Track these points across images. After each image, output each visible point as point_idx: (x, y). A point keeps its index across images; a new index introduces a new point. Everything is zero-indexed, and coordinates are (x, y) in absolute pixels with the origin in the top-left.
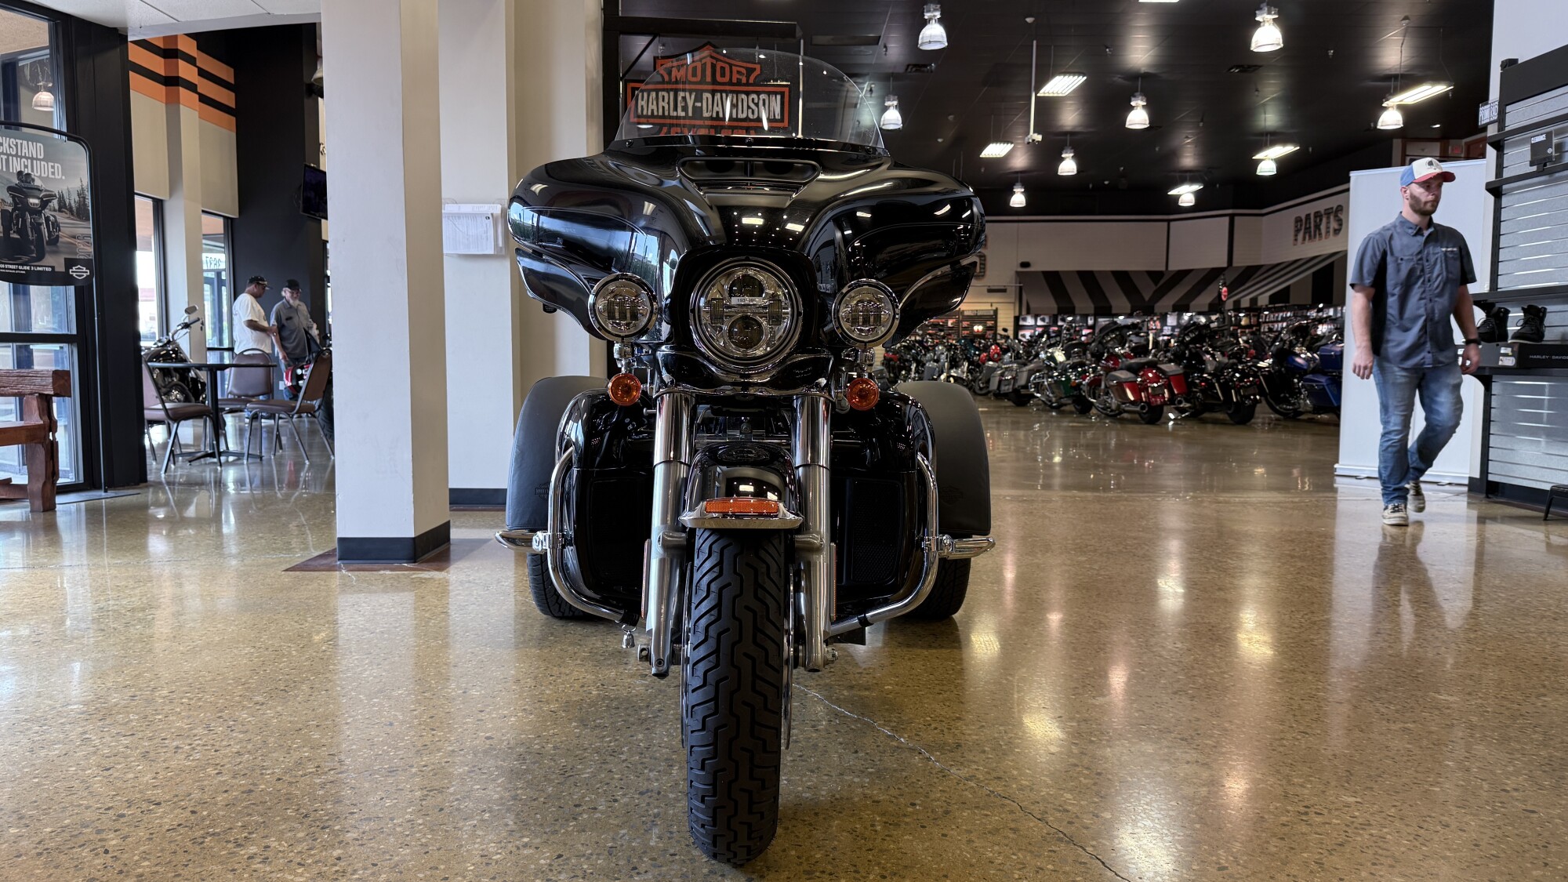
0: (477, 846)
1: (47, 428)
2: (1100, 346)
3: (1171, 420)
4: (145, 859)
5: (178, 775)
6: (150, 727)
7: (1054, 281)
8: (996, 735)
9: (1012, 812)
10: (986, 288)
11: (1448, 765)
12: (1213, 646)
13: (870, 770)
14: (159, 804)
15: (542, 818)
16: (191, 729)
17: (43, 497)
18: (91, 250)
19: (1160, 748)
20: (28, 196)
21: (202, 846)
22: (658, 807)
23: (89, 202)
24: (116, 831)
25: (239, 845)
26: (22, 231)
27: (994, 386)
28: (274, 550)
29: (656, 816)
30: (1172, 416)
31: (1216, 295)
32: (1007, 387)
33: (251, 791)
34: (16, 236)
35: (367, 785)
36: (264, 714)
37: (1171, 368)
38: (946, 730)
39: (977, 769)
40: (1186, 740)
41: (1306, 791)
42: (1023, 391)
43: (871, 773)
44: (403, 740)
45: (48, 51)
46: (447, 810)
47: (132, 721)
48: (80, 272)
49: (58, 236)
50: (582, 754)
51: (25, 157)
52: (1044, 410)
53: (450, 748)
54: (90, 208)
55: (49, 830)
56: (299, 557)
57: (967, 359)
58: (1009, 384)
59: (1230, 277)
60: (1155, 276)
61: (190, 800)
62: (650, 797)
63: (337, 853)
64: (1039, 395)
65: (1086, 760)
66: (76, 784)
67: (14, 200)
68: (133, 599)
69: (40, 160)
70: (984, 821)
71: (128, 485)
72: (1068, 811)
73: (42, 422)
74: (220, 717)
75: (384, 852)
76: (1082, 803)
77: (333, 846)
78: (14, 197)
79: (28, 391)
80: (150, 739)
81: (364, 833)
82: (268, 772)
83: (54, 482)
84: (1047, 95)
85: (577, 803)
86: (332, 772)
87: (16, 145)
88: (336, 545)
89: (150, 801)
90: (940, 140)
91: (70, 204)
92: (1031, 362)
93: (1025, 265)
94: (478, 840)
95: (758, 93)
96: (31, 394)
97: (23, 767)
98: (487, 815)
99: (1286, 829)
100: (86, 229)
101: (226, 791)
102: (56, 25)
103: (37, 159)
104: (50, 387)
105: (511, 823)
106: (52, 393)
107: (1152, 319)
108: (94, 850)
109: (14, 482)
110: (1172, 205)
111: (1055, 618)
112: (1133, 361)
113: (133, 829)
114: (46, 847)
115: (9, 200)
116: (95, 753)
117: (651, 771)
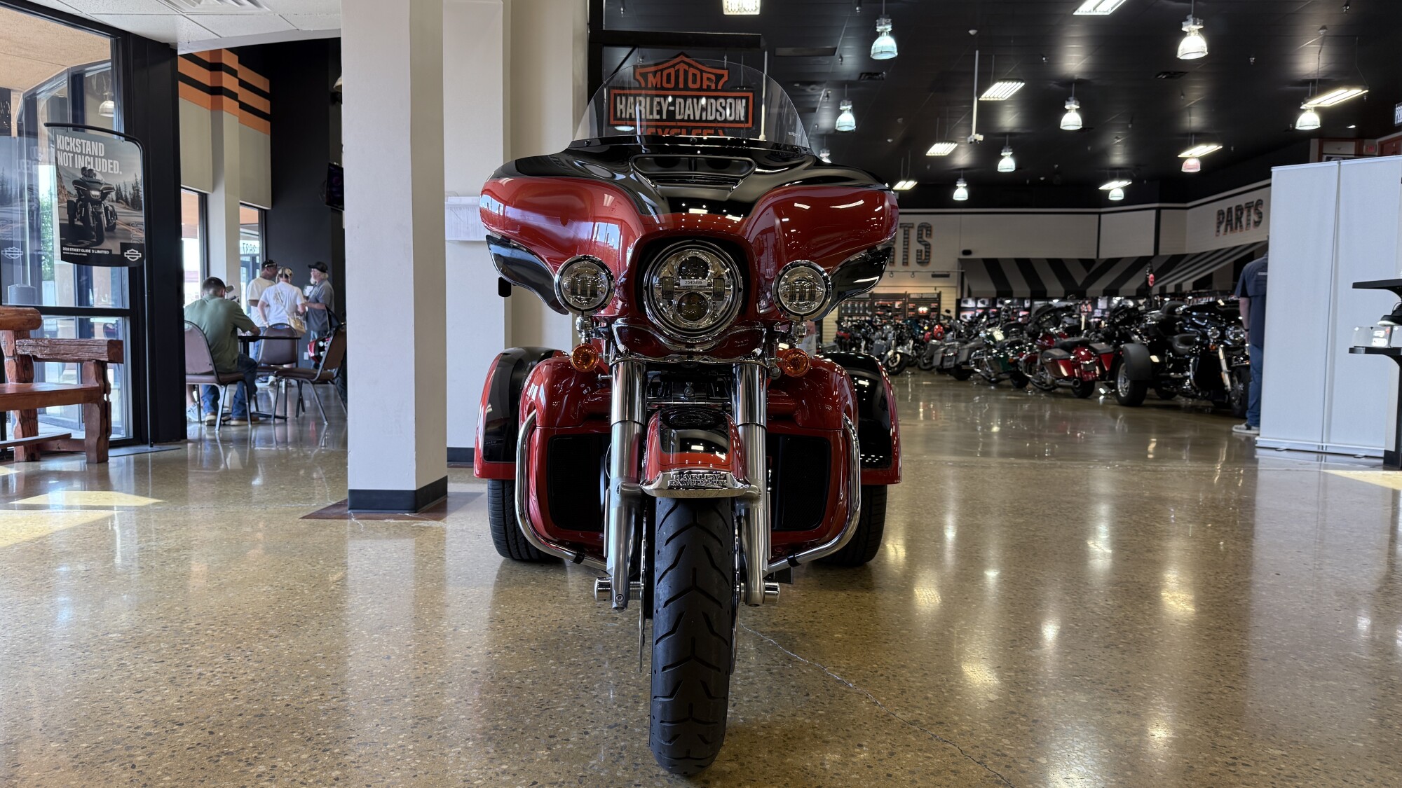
0: (460, 771)
1: (102, 391)
2: (1036, 326)
3: (1101, 394)
4: (167, 774)
5: (199, 699)
6: (178, 656)
7: (993, 267)
8: (939, 683)
9: (953, 755)
10: (930, 274)
11: (1371, 722)
12: (1142, 603)
13: (820, 712)
14: (181, 724)
15: (520, 748)
16: (213, 658)
17: (97, 450)
18: (143, 235)
19: (1093, 699)
20: (90, 189)
21: (217, 764)
22: (624, 740)
23: (142, 194)
24: (143, 748)
25: (250, 764)
26: (84, 219)
27: (937, 362)
28: (293, 500)
29: (623, 748)
30: (1102, 391)
31: (1143, 281)
32: (949, 363)
33: (262, 715)
34: (79, 223)
35: (364, 713)
36: (277, 646)
37: (1102, 347)
38: (891, 677)
39: (920, 714)
40: (1117, 691)
41: (1233, 743)
42: (964, 367)
43: (821, 715)
44: (398, 672)
45: (110, 64)
46: (435, 738)
47: (162, 649)
48: (133, 255)
49: (115, 224)
50: (557, 689)
51: (89, 155)
52: (983, 385)
53: (440, 681)
54: (143, 199)
55: (85, 745)
56: (316, 506)
57: (913, 337)
58: (951, 361)
59: (1157, 265)
60: (1087, 263)
61: (209, 722)
62: (618, 731)
63: (336, 773)
64: (978, 371)
65: (1023, 708)
66: (110, 704)
67: (78, 192)
68: (170, 541)
69: (101, 157)
70: (926, 762)
71: (171, 441)
72: (1005, 756)
73: (98, 385)
74: (239, 648)
75: (377, 775)
76: (1019, 748)
77: (332, 768)
78: (78, 190)
79: (86, 358)
80: (177, 666)
81: (360, 756)
82: (279, 698)
83: (107, 437)
84: (988, 99)
85: (552, 734)
86: (334, 700)
87: (81, 145)
88: (346, 496)
89: (174, 723)
90: (889, 140)
91: (126, 196)
92: (971, 340)
93: (967, 252)
94: (462, 766)
95: (726, 98)
96: (89, 360)
97: (66, 688)
98: (471, 743)
99: (1215, 778)
100: (139, 218)
101: (241, 715)
102: (117, 40)
103: (98, 157)
104: (105, 354)
105: (492, 751)
106: (107, 360)
107: (1084, 303)
108: (123, 765)
109: (73, 437)
110: (1102, 200)
111: (992, 575)
112: (1067, 340)
113: (157, 746)
114: (81, 760)
115: (74, 192)
116: (129, 677)
117: (619, 706)
